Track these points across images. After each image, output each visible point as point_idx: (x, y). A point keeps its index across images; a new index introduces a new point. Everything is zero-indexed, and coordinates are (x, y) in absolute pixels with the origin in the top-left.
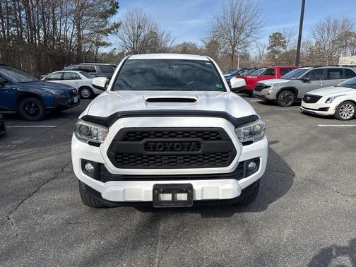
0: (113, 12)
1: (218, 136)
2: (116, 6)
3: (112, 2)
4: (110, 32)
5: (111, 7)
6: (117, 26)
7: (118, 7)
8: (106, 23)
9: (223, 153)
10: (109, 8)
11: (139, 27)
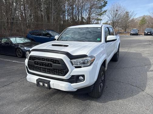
0: (104, 6)
1: (59, 62)
2: (106, 3)
3: (105, 2)
4: (102, 14)
5: (104, 4)
6: (105, 11)
7: (107, 3)
8: (102, 11)
9: (61, 70)
10: (103, 4)
11: (117, 10)
